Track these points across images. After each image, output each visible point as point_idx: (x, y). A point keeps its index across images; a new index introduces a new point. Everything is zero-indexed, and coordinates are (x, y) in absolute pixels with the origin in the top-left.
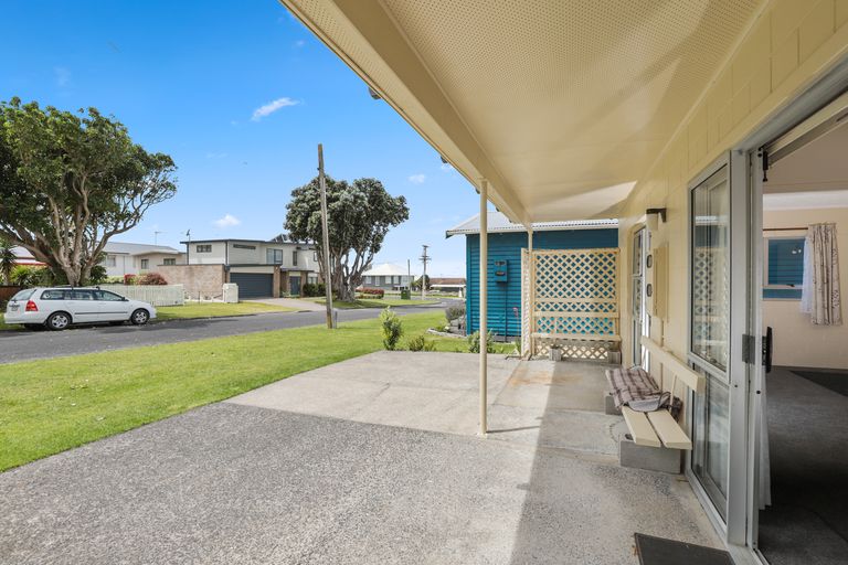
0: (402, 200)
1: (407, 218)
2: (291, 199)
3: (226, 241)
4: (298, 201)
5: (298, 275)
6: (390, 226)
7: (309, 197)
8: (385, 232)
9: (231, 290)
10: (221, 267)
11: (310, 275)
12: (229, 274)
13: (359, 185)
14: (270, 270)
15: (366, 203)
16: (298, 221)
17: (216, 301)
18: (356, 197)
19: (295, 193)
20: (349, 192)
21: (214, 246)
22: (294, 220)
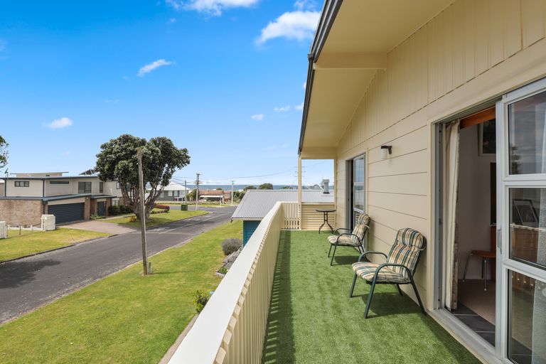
0: (185, 151)
1: (188, 163)
2: (100, 151)
3: (43, 180)
4: (107, 153)
5: (105, 200)
6: (176, 168)
7: (115, 150)
8: (172, 172)
9: (48, 220)
10: (39, 202)
11: (113, 199)
12: (48, 208)
13: (154, 142)
14: (82, 200)
15: (160, 154)
16: (106, 167)
17: (36, 229)
18: (153, 151)
19: (103, 147)
20: (148, 147)
21: (31, 183)
22: (104, 165)
